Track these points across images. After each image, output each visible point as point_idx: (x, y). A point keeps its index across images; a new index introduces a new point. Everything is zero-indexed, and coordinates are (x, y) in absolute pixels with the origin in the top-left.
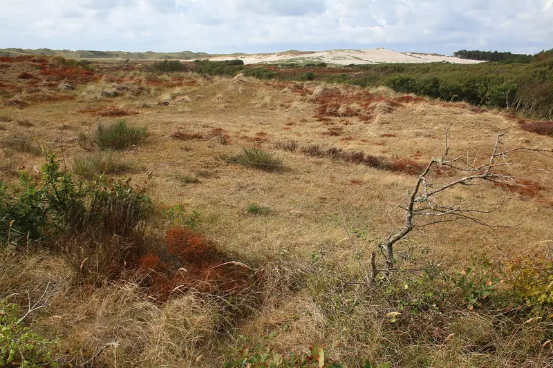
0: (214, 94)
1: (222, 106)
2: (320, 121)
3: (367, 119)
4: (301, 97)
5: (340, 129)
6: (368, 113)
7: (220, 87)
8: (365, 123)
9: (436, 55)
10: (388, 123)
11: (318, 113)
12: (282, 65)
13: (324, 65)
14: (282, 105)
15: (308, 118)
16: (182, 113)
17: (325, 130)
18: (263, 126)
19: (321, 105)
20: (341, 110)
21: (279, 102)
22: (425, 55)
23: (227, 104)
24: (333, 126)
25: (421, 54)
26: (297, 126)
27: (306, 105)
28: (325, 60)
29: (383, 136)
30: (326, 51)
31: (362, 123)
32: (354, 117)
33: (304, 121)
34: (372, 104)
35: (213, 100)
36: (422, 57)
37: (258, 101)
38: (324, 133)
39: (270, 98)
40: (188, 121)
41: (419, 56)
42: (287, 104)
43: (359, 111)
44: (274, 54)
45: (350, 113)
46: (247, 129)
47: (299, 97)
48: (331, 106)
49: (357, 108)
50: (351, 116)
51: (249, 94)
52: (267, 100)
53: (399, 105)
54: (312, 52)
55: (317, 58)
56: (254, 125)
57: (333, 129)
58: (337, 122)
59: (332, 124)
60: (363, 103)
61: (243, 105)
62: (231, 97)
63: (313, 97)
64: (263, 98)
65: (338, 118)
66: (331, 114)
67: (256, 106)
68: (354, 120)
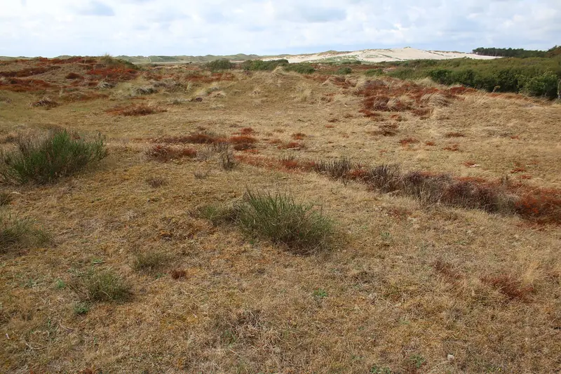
0: (251, 89)
1: (258, 101)
2: (368, 116)
3: (423, 114)
4: (344, 90)
5: (394, 126)
6: (422, 107)
7: (258, 81)
8: (422, 119)
9: (456, 52)
10: (448, 119)
11: (364, 107)
12: (322, 63)
13: (359, 62)
14: (323, 99)
15: (353, 113)
16: (214, 109)
17: (375, 128)
18: (301, 124)
19: (367, 98)
20: (391, 103)
21: (321, 96)
22: (447, 52)
23: (265, 99)
24: (383, 123)
25: (443, 52)
26: (342, 124)
27: (350, 97)
28: (360, 59)
29: (449, 136)
30: (360, 51)
31: (418, 118)
32: (407, 112)
33: (349, 116)
34: (425, 97)
35: (250, 95)
36: (444, 54)
37: (297, 95)
38: (375, 133)
39: (310, 91)
40: (215, 119)
41: (441, 53)
42: (329, 98)
43: (411, 104)
44: (315, 54)
45: (400, 107)
46: (282, 128)
47: (341, 89)
48: (378, 100)
49: (407, 101)
50: (403, 110)
51: (289, 87)
52: (307, 93)
53: (454, 97)
54: (348, 52)
55: (353, 57)
56: (291, 123)
57: (386, 127)
58: (388, 118)
59: (382, 120)
60: (413, 95)
61: (282, 99)
62: (269, 91)
63: (356, 89)
64: (302, 91)
65: (387, 113)
66: (379, 108)
67: (295, 100)
68: (407, 115)
